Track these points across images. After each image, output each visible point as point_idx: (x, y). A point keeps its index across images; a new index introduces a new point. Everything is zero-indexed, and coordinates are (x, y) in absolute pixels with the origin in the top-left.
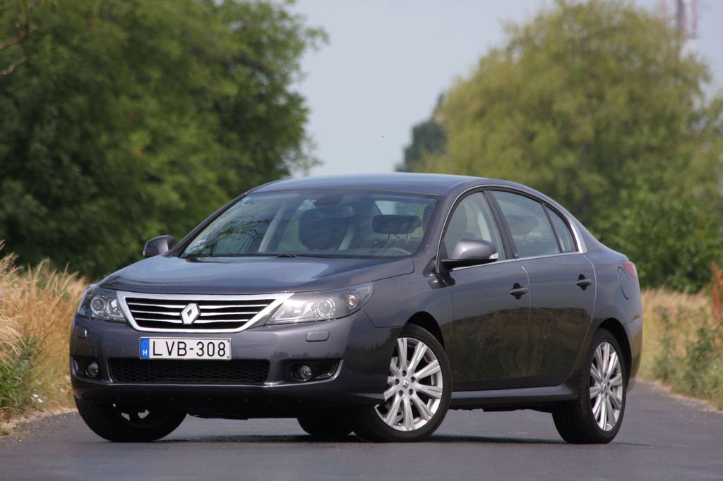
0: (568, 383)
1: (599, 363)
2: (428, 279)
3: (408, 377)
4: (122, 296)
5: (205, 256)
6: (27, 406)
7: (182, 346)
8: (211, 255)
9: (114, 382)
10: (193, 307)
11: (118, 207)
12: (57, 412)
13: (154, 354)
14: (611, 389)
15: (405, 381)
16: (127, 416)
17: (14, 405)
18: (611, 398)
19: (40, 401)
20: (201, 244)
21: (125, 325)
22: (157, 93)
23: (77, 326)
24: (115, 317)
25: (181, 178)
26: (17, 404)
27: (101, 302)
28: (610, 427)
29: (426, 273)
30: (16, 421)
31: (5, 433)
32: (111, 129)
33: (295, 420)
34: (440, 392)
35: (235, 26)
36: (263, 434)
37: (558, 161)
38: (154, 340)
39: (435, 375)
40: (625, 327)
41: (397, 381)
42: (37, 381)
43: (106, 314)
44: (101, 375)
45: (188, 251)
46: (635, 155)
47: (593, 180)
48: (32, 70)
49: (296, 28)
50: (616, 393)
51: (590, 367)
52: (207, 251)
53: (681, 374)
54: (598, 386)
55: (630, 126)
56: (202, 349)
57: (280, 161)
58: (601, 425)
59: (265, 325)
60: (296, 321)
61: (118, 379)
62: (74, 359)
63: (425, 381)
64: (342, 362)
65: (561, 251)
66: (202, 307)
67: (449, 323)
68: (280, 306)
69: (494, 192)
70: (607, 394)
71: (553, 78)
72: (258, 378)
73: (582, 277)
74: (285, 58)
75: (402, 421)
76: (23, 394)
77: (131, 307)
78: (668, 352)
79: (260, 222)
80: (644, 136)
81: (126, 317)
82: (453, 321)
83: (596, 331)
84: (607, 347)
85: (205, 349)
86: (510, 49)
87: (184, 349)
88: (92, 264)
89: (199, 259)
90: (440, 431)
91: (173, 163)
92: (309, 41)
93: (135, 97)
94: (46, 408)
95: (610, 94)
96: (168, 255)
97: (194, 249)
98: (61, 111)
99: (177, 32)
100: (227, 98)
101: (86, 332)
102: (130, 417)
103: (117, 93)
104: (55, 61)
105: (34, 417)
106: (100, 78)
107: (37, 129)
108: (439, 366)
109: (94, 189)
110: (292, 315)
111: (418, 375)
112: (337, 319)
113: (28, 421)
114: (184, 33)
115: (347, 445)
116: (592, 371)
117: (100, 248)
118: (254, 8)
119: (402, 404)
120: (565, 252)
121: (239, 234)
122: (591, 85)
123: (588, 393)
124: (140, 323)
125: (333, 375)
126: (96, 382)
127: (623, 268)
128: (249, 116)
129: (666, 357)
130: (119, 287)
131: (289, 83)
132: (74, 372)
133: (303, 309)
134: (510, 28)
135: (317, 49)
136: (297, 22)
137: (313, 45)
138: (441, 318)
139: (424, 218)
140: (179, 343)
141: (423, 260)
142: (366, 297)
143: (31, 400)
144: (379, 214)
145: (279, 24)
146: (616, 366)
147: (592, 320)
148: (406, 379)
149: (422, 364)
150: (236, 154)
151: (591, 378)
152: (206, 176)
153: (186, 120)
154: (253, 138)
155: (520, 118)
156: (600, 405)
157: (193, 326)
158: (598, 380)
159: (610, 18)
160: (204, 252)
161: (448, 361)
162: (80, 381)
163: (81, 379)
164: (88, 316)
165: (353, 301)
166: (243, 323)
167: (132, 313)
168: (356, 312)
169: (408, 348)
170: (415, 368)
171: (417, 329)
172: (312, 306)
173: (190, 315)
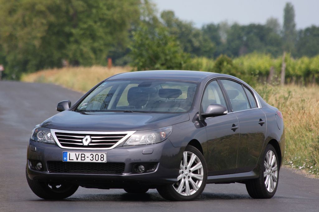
0: (255, 170)
1: (268, 160)
4: (53, 131)
7: (83, 156)
9: (50, 172)
10: (88, 137)
13: (70, 160)
14: (273, 172)
15: (186, 172)
16: (51, 187)
18: (273, 177)
21: (54, 145)
23: (31, 145)
24: (49, 141)
28: (272, 191)
29: (193, 121)
34: (202, 177)
38: (70, 153)
39: (200, 169)
40: (279, 143)
41: (183, 172)
43: (45, 140)
44: (43, 169)
45: (79, 108)
50: (275, 174)
51: (264, 162)
54: (267, 171)
56: (93, 157)
58: (268, 189)
59: (122, 146)
61: (52, 171)
62: (29, 161)
63: (195, 172)
64: (159, 164)
66: (92, 137)
68: (130, 137)
69: (221, 80)
70: (271, 175)
72: (120, 171)
73: (261, 120)
75: (185, 191)
77: (58, 137)
81: (55, 141)
83: (267, 145)
84: (271, 153)
85: (94, 157)
89: (86, 113)
96: (69, 110)
101: (36, 148)
108: (202, 165)
110: (135, 141)
111: (192, 169)
112: (156, 143)
116: (265, 164)
119: (185, 183)
120: (252, 108)
123: (263, 175)
124: (62, 145)
125: (155, 170)
126: (41, 172)
127: (277, 115)
130: (51, 127)
132: (29, 167)
133: (140, 138)
138: (201, 140)
140: (82, 154)
141: (192, 115)
142: (169, 133)
146: (275, 161)
147: (265, 140)
148: (187, 171)
149: (194, 164)
151: (264, 167)
156: (268, 180)
157: (88, 146)
158: (267, 168)
162: (32, 171)
163: (33, 170)
164: (36, 140)
165: (164, 134)
166: (112, 145)
167: (58, 140)
168: (165, 140)
169: (188, 156)
170: (191, 166)
171: (192, 147)
172: (144, 137)
173: (86, 141)
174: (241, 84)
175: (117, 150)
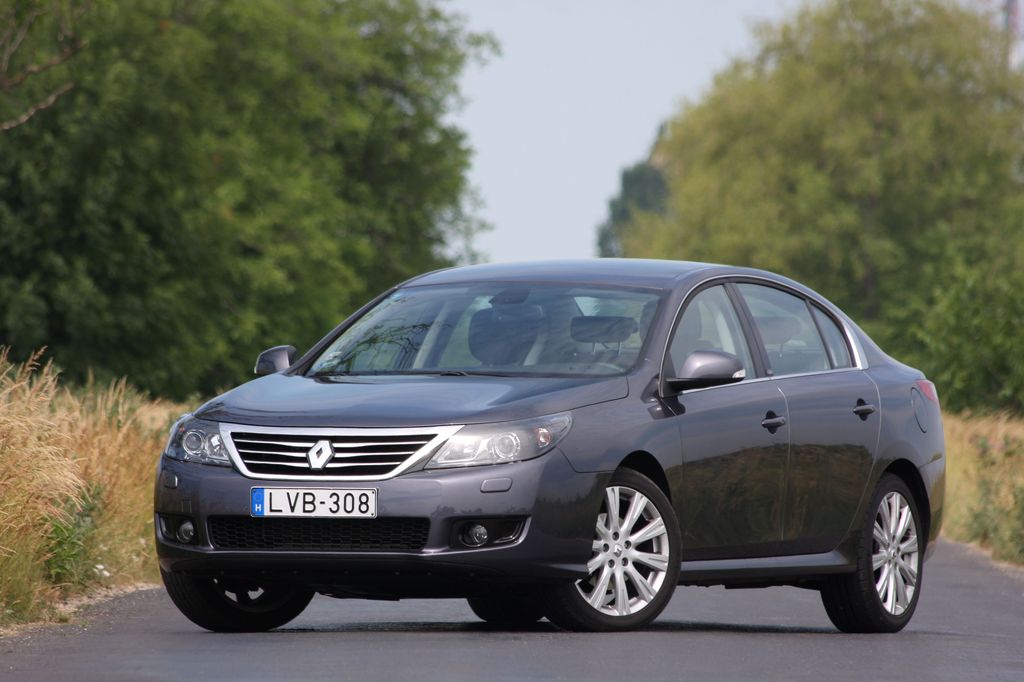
0: (843, 549)
1: (886, 521)
2: (649, 405)
3: (621, 540)
4: (226, 430)
5: (341, 374)
6: (91, 582)
7: (309, 498)
8: (347, 373)
9: (216, 549)
10: (325, 445)
11: (202, 293)
12: (130, 589)
13: (271, 510)
14: (903, 557)
15: (616, 546)
16: (232, 596)
17: (72, 580)
18: (902, 570)
19: (106, 573)
20: (335, 357)
21: (230, 469)
22: (256, 129)
23: (165, 471)
24: (217, 459)
25: (289, 250)
26: (76, 579)
27: (199, 439)
28: (900, 610)
29: (645, 396)
30: (76, 602)
31: (63, 620)
32: (189, 181)
33: (464, 601)
34: (665, 562)
35: (366, 29)
36: (419, 620)
37: (829, 221)
38: (271, 491)
39: (658, 538)
40: (921, 470)
41: (606, 547)
42: (101, 546)
43: (204, 456)
44: (197, 539)
45: (316, 367)
46: (945, 211)
47: (881, 248)
49: (454, 32)
50: (910, 564)
51: (873, 527)
52: (342, 368)
53: (1006, 533)
54: (883, 552)
55: (937, 169)
56: (336, 503)
57: (431, 225)
58: (889, 606)
59: (422, 470)
60: (466, 464)
61: (221, 545)
62: (160, 517)
63: (645, 547)
64: (529, 520)
65: (832, 367)
66: (336, 445)
67: (677, 467)
68: (444, 443)
69: (738, 285)
70: (896, 564)
71: (824, 101)
72: (414, 542)
73: (861, 402)
74: (438, 76)
75: (613, 603)
76: (84, 564)
77: (238, 446)
78: (989, 502)
79: (414, 327)
80: (956, 185)
81: (231, 460)
82: (683, 463)
83: (881, 477)
84: (896, 499)
85: (341, 503)
86: (761, 60)
87: (312, 503)
88: (163, 374)
89: (332, 378)
90: (665, 616)
91: (277, 228)
92: (471, 51)
93: (223, 134)
94: (114, 583)
95: (906, 124)
96: (288, 374)
97: (324, 365)
98: (125, 157)
99: (282, 39)
100: (355, 134)
101: (177, 479)
102: (237, 596)
103: (197, 128)
105: (100, 595)
106: (175, 107)
107: (90, 181)
108: (663, 527)
109: (166, 268)
110: (461, 456)
111: (635, 538)
112: (523, 461)
113: (92, 602)
114: (293, 40)
115: (537, 636)
116: (875, 532)
117: (174, 352)
118: (392, 3)
119: (613, 578)
120: (838, 368)
121: (386, 344)
122: (880, 110)
123: (870, 563)
124: (251, 467)
125: (517, 539)
126: (190, 549)
127: (917, 389)
128: (385, 160)
129: (985, 509)
130: (222, 418)
131: (443, 112)
132: (160, 535)
133: (476, 448)
134: (761, 29)
135: (483, 63)
136: (455, 24)
137: (478, 57)
138: (667, 460)
139: (642, 322)
140: (305, 494)
141: (641, 380)
142: (562, 431)
143: (94, 573)
144: (580, 315)
145: (430, 27)
146: (910, 525)
147: (874, 463)
148: (618, 544)
149: (640, 524)
150: (368, 214)
151: (875, 542)
152: (325, 247)
153: (295, 165)
154: (393, 192)
155: (775, 159)
156: (887, 579)
157: (325, 471)
158: (884, 545)
159: (907, 13)
160: (338, 370)
161: (676, 520)
162: (168, 547)
163: (170, 544)
164: (179, 457)
165: (545, 436)
166: (393, 468)
167: (241, 454)
168: (549, 451)
169: (621, 501)
170: (630, 528)
171: (633, 475)
172: (488, 444)
173: (319, 456)
174: (803, 299)
175: (405, 481)
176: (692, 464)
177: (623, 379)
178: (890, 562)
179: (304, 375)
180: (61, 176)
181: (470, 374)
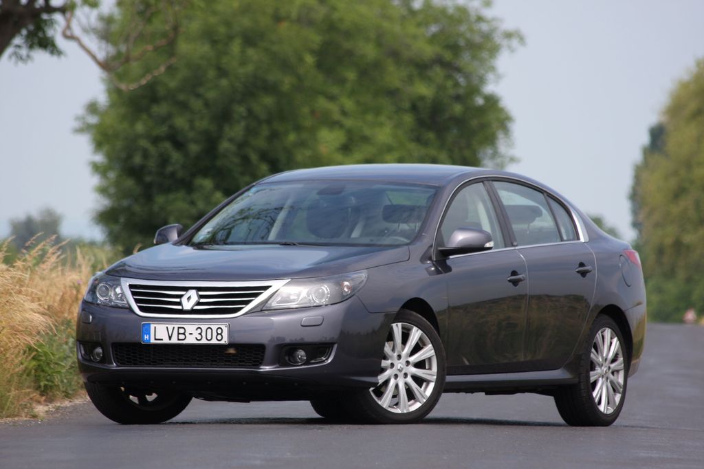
0: (569, 367)
1: (600, 348)
2: (425, 266)
3: (403, 360)
4: (126, 283)
5: (210, 244)
7: (181, 331)
8: (213, 244)
9: (117, 366)
10: (193, 293)
13: (156, 339)
14: (613, 373)
15: (399, 364)
16: (135, 399)
18: (612, 382)
20: (208, 232)
21: (128, 310)
22: (352, 93)
23: (83, 312)
24: (120, 303)
27: (107, 289)
28: (611, 410)
29: (423, 259)
32: (298, 128)
34: (434, 376)
35: (434, 29)
38: (155, 325)
39: (430, 359)
40: (627, 313)
41: (392, 365)
43: (111, 300)
44: (105, 359)
45: (195, 240)
48: (222, 72)
49: (493, 30)
50: (618, 378)
51: (591, 352)
54: (598, 370)
56: (200, 334)
58: (602, 408)
59: (261, 310)
60: (292, 307)
61: (121, 363)
62: (80, 344)
63: (420, 365)
64: (336, 346)
65: (562, 240)
66: (201, 293)
67: (444, 310)
68: (276, 292)
69: (494, 183)
70: (607, 378)
72: (255, 361)
73: (582, 265)
74: (482, 61)
75: (397, 404)
77: (134, 294)
81: (128, 304)
82: (449, 307)
83: (597, 317)
84: (608, 333)
85: (204, 334)
87: (184, 334)
89: (205, 247)
92: (505, 42)
93: (332, 98)
96: (176, 244)
97: (201, 238)
98: (250, 111)
99: (372, 35)
100: (422, 98)
101: (91, 317)
102: (139, 400)
104: (243, 62)
107: (227, 128)
108: (433, 351)
110: (288, 301)
111: (413, 359)
112: (332, 304)
114: (380, 35)
116: (592, 355)
118: (451, 11)
119: (397, 386)
120: (566, 241)
123: (588, 377)
124: (142, 309)
125: (327, 359)
126: (101, 366)
127: (625, 256)
128: (446, 116)
130: (125, 274)
131: (486, 84)
132: (80, 357)
133: (299, 295)
135: (512, 50)
136: (494, 24)
137: (509, 47)
138: (436, 304)
140: (179, 328)
141: (420, 248)
142: (360, 283)
144: (390, 204)
145: (476, 27)
146: (617, 351)
147: (591, 308)
148: (401, 363)
149: (417, 349)
151: (592, 362)
154: (451, 137)
156: (601, 388)
157: (193, 311)
158: (599, 365)
160: (210, 241)
161: (443, 346)
162: (85, 365)
163: (86, 363)
164: (94, 302)
165: (348, 287)
166: (240, 309)
167: (135, 299)
168: (350, 297)
169: (403, 333)
170: (409, 352)
171: (411, 315)
172: (308, 292)
173: (189, 301)
174: (542, 193)
175: (248, 318)
176: (455, 308)
177: (406, 247)
178: (603, 377)
179: (187, 244)
180: (203, 124)
181: (300, 244)
